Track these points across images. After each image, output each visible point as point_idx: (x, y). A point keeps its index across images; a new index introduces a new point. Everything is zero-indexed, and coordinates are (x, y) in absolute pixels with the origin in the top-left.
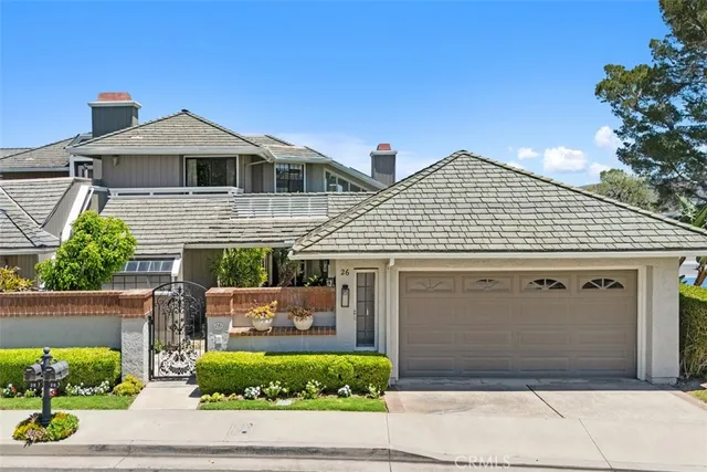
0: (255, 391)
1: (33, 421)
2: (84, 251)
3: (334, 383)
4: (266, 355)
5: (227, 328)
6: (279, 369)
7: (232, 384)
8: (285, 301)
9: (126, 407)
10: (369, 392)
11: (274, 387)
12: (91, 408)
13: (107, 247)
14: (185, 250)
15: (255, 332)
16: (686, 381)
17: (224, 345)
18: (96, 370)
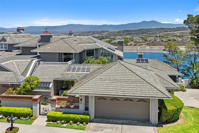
0: (59, 122)
1: (9, 129)
2: (26, 87)
3: (76, 121)
4: (63, 113)
5: (55, 106)
6: (64, 118)
7: (55, 120)
8: (69, 100)
9: (31, 124)
10: (83, 124)
11: (63, 121)
12: (24, 124)
13: (32, 84)
14: (54, 80)
15: (61, 107)
16: (160, 124)
17: (55, 110)
18: (26, 114)
